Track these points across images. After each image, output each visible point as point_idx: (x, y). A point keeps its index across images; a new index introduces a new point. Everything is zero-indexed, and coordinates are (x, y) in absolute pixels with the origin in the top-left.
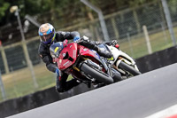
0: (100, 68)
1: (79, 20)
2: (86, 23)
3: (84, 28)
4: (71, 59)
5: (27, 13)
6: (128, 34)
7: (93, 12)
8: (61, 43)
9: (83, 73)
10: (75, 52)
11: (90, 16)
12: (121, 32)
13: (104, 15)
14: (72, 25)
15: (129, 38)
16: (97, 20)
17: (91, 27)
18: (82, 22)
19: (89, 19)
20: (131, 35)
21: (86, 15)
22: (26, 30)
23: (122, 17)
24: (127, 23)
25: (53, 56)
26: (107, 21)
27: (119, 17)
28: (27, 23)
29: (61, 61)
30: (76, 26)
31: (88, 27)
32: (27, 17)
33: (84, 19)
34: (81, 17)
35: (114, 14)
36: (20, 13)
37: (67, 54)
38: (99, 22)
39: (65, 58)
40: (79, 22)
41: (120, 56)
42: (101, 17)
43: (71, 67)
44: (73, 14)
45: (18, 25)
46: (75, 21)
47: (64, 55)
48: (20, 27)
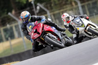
0: (56, 38)
1: (67, 6)
2: (71, 8)
3: (70, 10)
4: (39, 33)
5: (38, 2)
6: (94, 14)
7: (75, 2)
8: (33, 23)
9: (46, 41)
10: (41, 29)
11: (73, 4)
12: (90, 13)
13: (81, 3)
14: (63, 9)
15: (95, 16)
16: (77, 6)
17: (74, 10)
18: (69, 7)
19: (73, 6)
20: (96, 14)
21: (71, 3)
22: (37, 11)
23: (91, 5)
24: (94, 8)
25: (29, 31)
26: (83, 7)
27: (89, 4)
28: (38, 8)
29: (33, 34)
30: (65, 9)
31: (72, 10)
32: (38, 4)
33: (70, 5)
34: (68, 4)
35: (87, 3)
36: (34, 2)
37: (36, 30)
38: (78, 7)
39: (35, 32)
40: (67, 7)
41: (89, 24)
42: (79, 5)
43: (39, 37)
44: (64, 3)
45: (33, 9)
46: (65, 7)
47: (35, 30)
48: (34, 10)
